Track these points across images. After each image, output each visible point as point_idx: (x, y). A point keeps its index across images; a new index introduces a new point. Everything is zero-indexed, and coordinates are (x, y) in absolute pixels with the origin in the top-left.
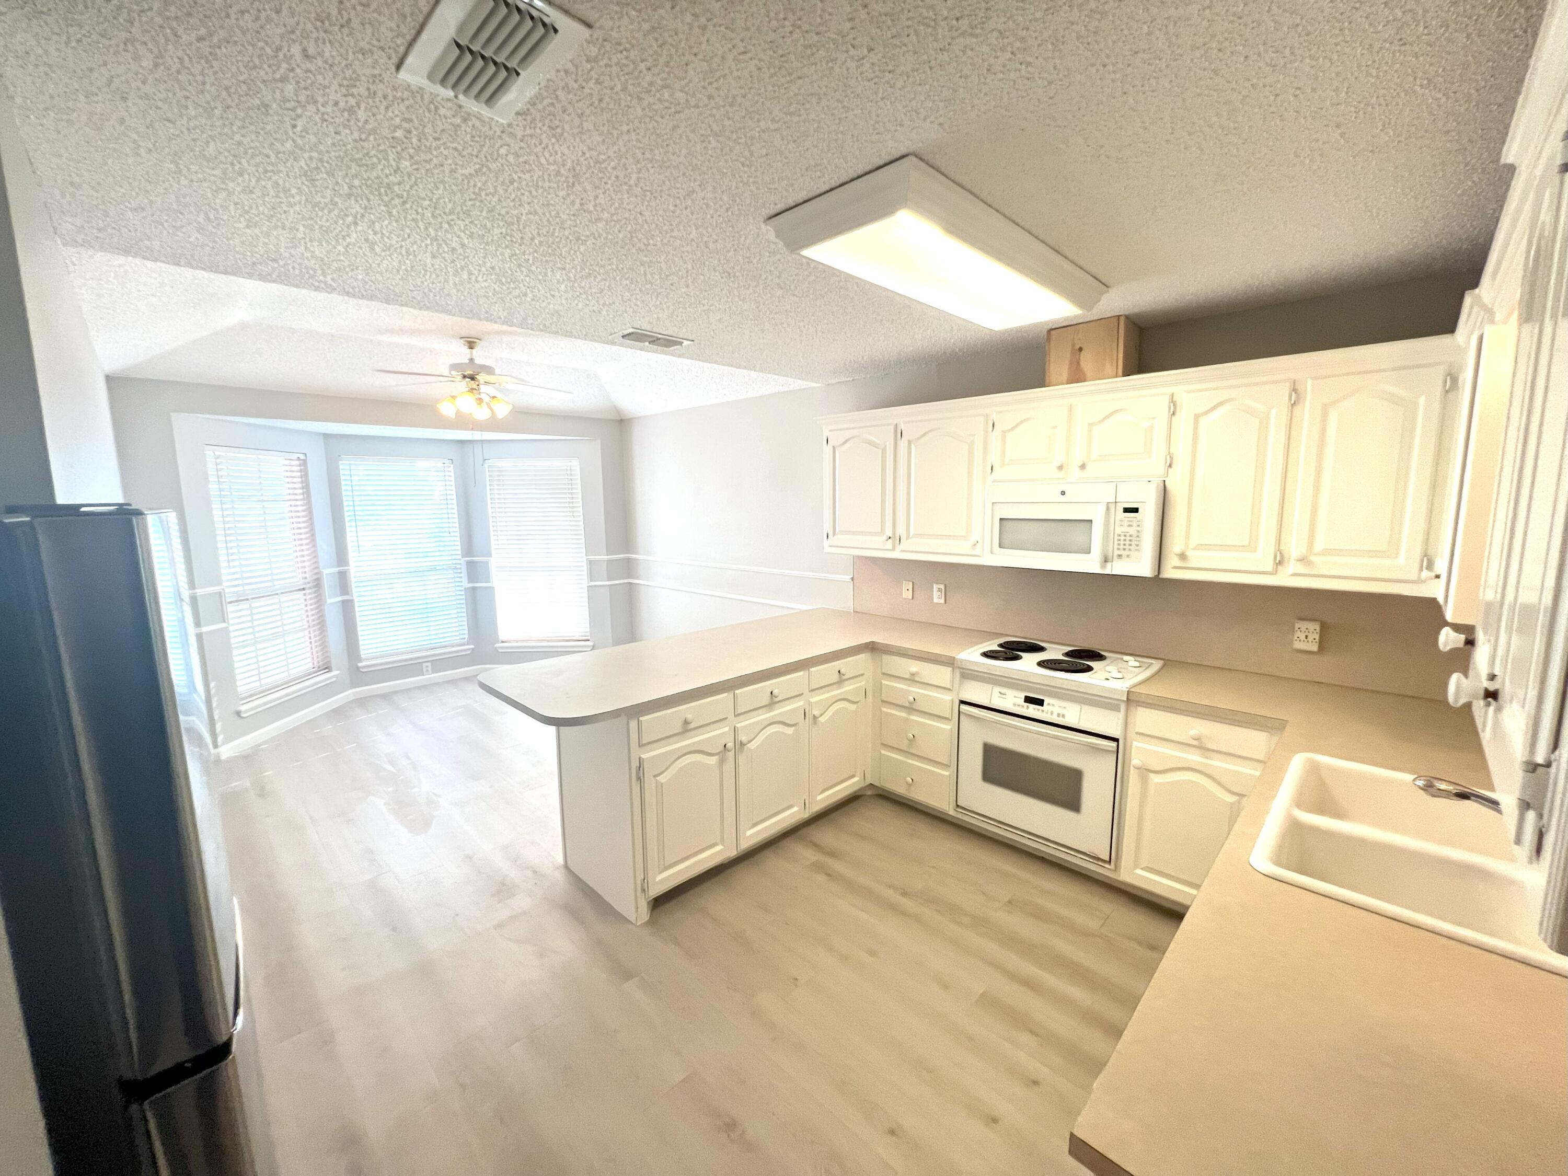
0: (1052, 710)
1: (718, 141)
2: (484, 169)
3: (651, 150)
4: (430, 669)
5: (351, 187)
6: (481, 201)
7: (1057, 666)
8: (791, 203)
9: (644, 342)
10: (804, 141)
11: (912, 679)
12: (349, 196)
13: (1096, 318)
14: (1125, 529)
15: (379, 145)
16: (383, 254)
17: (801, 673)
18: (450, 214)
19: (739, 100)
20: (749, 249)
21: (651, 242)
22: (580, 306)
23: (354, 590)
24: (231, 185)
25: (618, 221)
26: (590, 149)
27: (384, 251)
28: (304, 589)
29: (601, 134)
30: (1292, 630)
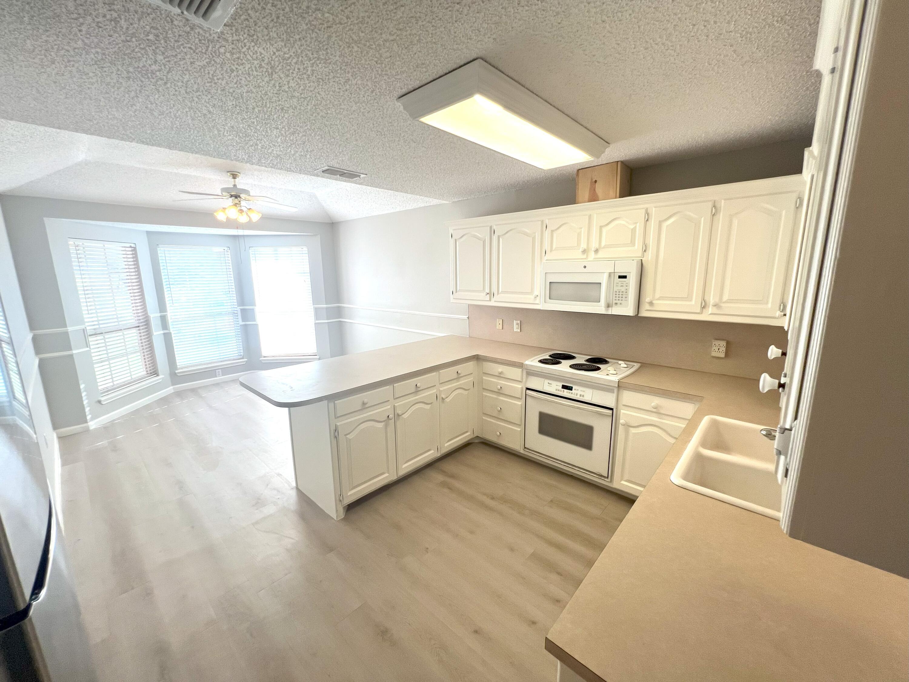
0: (577, 392)
1: (358, 47)
2: (213, 62)
3: (317, 52)
4: (221, 373)
5: (128, 72)
6: (215, 83)
7: (581, 367)
8: (411, 88)
9: (336, 175)
10: (412, 48)
11: (500, 376)
12: (129, 78)
13: (604, 163)
14: (620, 288)
15: (140, 44)
16: (160, 117)
17: (434, 374)
18: (197, 92)
19: (367, 20)
20: (390, 117)
21: (329, 112)
22: (293, 152)
23: (171, 327)
24: (48, 69)
25: (305, 98)
26: (278, 50)
27: (160, 115)
28: (139, 327)
29: (283, 41)
30: (711, 346)
